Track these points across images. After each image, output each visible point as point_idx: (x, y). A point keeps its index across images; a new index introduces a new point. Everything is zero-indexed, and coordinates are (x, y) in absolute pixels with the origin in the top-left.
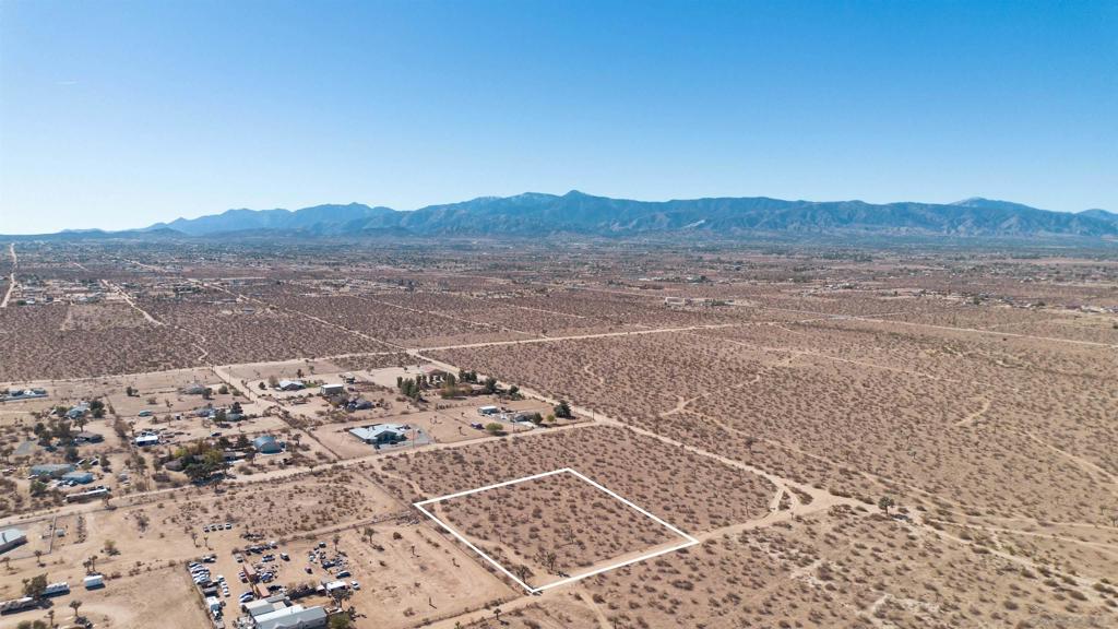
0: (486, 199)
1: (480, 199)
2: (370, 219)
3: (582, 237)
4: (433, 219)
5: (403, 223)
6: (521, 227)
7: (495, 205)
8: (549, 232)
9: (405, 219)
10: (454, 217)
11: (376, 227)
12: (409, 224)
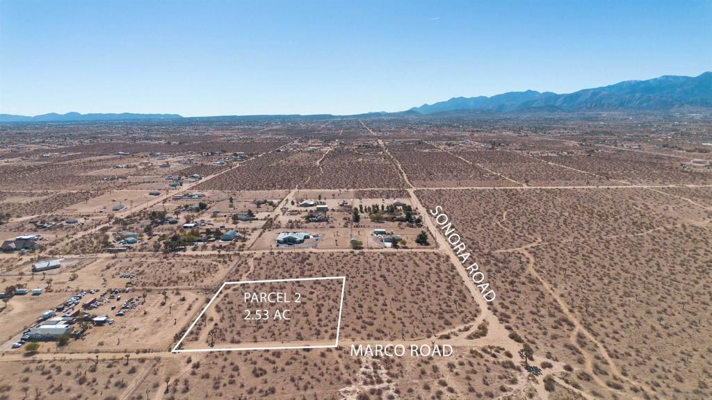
0: (629, 82)
1: (623, 82)
2: (536, 101)
3: (704, 108)
4: (581, 99)
5: (558, 103)
6: (651, 103)
7: (634, 87)
8: (673, 105)
9: (561, 99)
10: (598, 97)
11: (538, 106)
12: (563, 103)
